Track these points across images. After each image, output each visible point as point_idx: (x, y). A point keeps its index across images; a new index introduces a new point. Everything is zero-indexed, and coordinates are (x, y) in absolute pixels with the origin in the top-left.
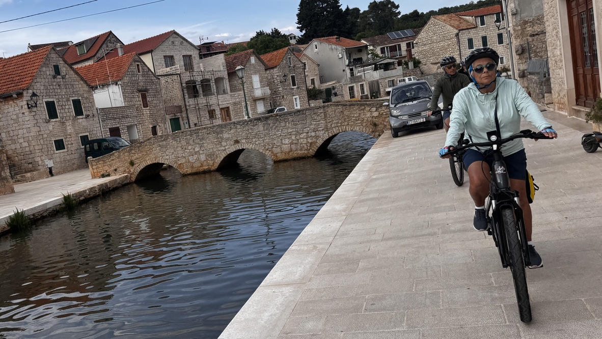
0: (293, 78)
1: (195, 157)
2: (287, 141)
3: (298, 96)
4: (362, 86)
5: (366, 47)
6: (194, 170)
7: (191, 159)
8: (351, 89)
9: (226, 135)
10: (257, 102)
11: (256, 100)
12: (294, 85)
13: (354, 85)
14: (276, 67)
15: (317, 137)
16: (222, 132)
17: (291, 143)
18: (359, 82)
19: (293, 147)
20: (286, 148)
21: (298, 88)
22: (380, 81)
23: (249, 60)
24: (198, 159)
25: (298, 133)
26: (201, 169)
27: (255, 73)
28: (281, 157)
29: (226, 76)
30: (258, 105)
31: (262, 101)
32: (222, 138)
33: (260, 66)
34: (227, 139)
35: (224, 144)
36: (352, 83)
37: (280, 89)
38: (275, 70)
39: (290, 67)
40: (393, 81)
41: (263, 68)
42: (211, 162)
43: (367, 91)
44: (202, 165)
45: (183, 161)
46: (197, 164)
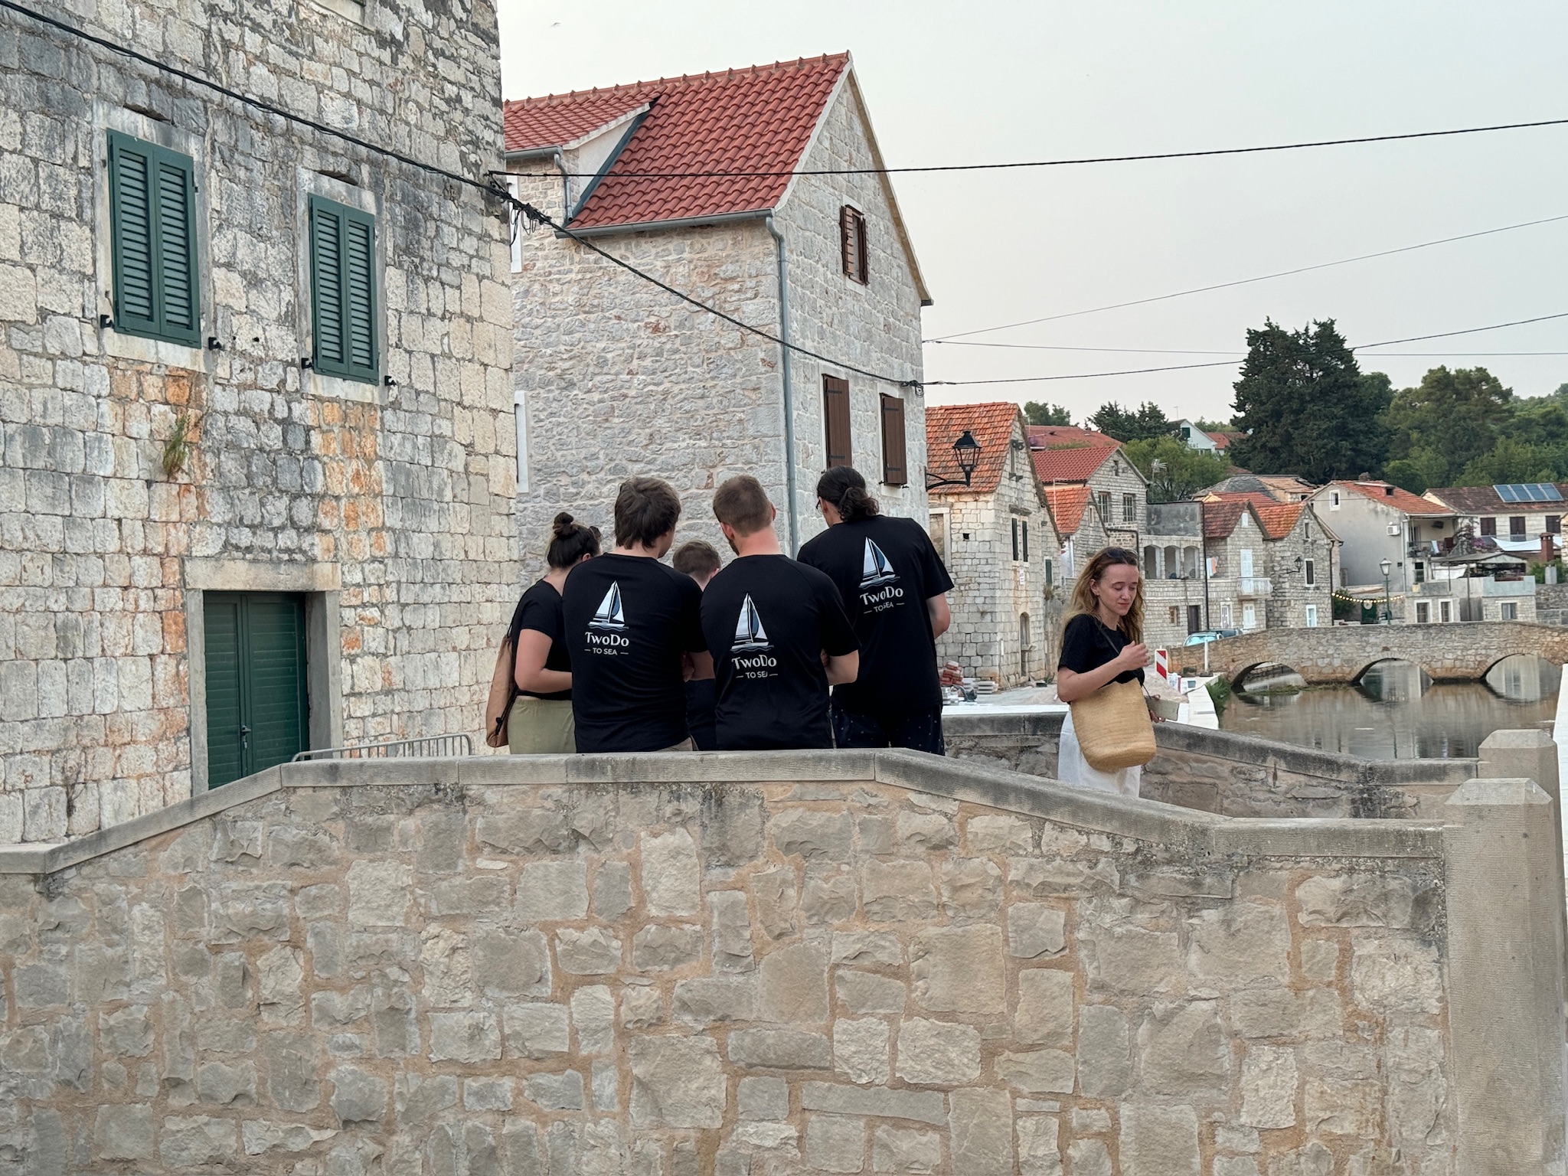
0: (1310, 565)
1: (1327, 660)
2: (1450, 656)
3: (1314, 607)
4: (1446, 605)
5: (1454, 519)
6: (1322, 678)
7: (1320, 662)
8: (1423, 608)
9: (1372, 640)
10: (1245, 605)
11: (1242, 600)
12: (1310, 581)
13: (1429, 601)
14: (1281, 539)
15: (1488, 656)
16: (1368, 635)
17: (1456, 659)
18: (1439, 596)
19: (1458, 663)
20: (1448, 663)
21: (1317, 588)
22: (1485, 602)
23: (1238, 519)
24: (1330, 664)
25: (1465, 649)
26: (1333, 676)
27: (1246, 547)
28: (1441, 673)
29: (1200, 546)
30: (1245, 612)
31: (1252, 604)
32: (1367, 643)
33: (1255, 533)
34: (1375, 645)
35: (1368, 649)
36: (1424, 596)
37: (1287, 585)
38: (1279, 544)
39: (1305, 542)
40: (1513, 605)
41: (1260, 536)
42: (1347, 670)
43: (1454, 616)
44: (1334, 672)
45: (1309, 663)
46: (1327, 671)
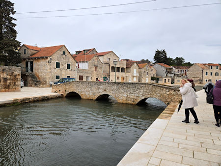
0: (147, 72)
2: (125, 95)
4: (169, 79)
5: (172, 68)
7: (86, 93)
8: (165, 80)
10: (134, 77)
15: (139, 97)
17: (127, 97)
20: (124, 98)
21: (148, 76)
22: (175, 79)
24: (89, 94)
27: (135, 69)
28: (121, 102)
29: (126, 68)
32: (100, 88)
33: (137, 67)
38: (142, 69)
39: (147, 69)
43: (170, 82)
44: (90, 97)
45: (83, 93)
